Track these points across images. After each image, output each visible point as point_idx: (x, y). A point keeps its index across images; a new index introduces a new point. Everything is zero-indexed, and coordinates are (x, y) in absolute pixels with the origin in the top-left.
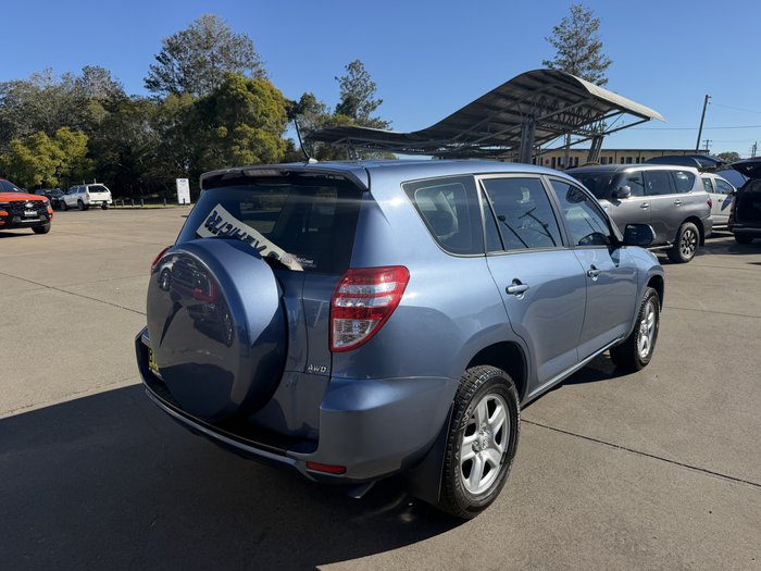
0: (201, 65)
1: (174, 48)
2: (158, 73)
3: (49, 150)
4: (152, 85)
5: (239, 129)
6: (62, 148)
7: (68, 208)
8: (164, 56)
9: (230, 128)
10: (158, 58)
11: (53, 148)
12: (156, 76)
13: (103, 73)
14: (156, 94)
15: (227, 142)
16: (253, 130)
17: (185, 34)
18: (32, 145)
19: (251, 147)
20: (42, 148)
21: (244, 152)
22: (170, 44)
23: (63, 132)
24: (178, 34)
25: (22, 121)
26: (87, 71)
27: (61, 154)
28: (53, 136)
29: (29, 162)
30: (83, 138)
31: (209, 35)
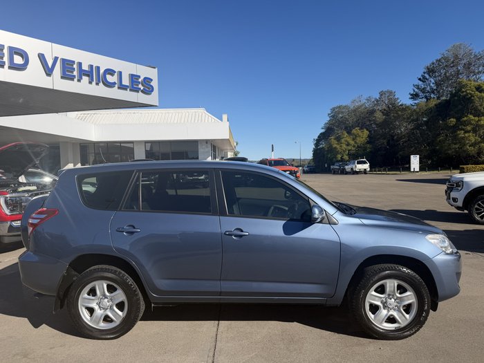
0: (448, 78)
1: (431, 71)
2: (418, 88)
3: (346, 141)
4: (415, 96)
5: (465, 119)
6: (353, 139)
7: (347, 173)
8: (424, 77)
9: (458, 119)
10: (420, 79)
11: (348, 140)
12: (416, 90)
13: (391, 93)
14: (416, 102)
15: (455, 128)
16: (477, 119)
17: (439, 61)
18: (338, 139)
19: (474, 131)
20: (343, 141)
21: (466, 135)
22: (428, 69)
23: (356, 131)
24: (435, 61)
25: (338, 127)
26: (382, 94)
27: (352, 142)
28: (349, 133)
29: (335, 148)
30: (366, 133)
31: (456, 57)
